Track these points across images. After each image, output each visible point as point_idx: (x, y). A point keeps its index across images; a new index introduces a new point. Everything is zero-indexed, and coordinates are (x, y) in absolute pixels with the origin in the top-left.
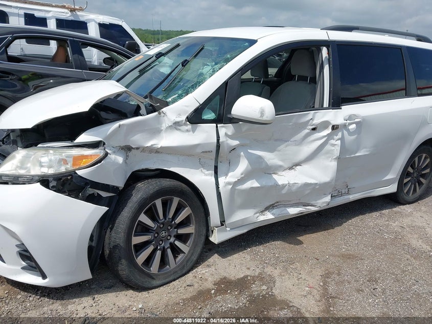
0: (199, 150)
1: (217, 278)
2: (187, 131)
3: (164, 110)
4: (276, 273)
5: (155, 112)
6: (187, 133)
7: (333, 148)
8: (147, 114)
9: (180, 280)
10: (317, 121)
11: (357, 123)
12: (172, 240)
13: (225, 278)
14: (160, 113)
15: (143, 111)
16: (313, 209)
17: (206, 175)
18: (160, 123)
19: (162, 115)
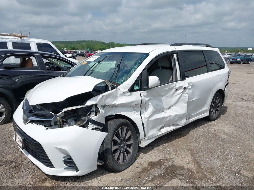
0: (134, 104)
1: (147, 162)
2: (129, 95)
3: (118, 87)
4: (171, 157)
5: (115, 88)
6: (128, 97)
7: (185, 98)
8: (112, 90)
9: (132, 166)
10: (177, 86)
11: (192, 86)
12: (125, 147)
13: (151, 162)
14: (117, 89)
15: (110, 89)
16: (179, 127)
17: (137, 115)
18: (117, 93)
19: (118, 90)
